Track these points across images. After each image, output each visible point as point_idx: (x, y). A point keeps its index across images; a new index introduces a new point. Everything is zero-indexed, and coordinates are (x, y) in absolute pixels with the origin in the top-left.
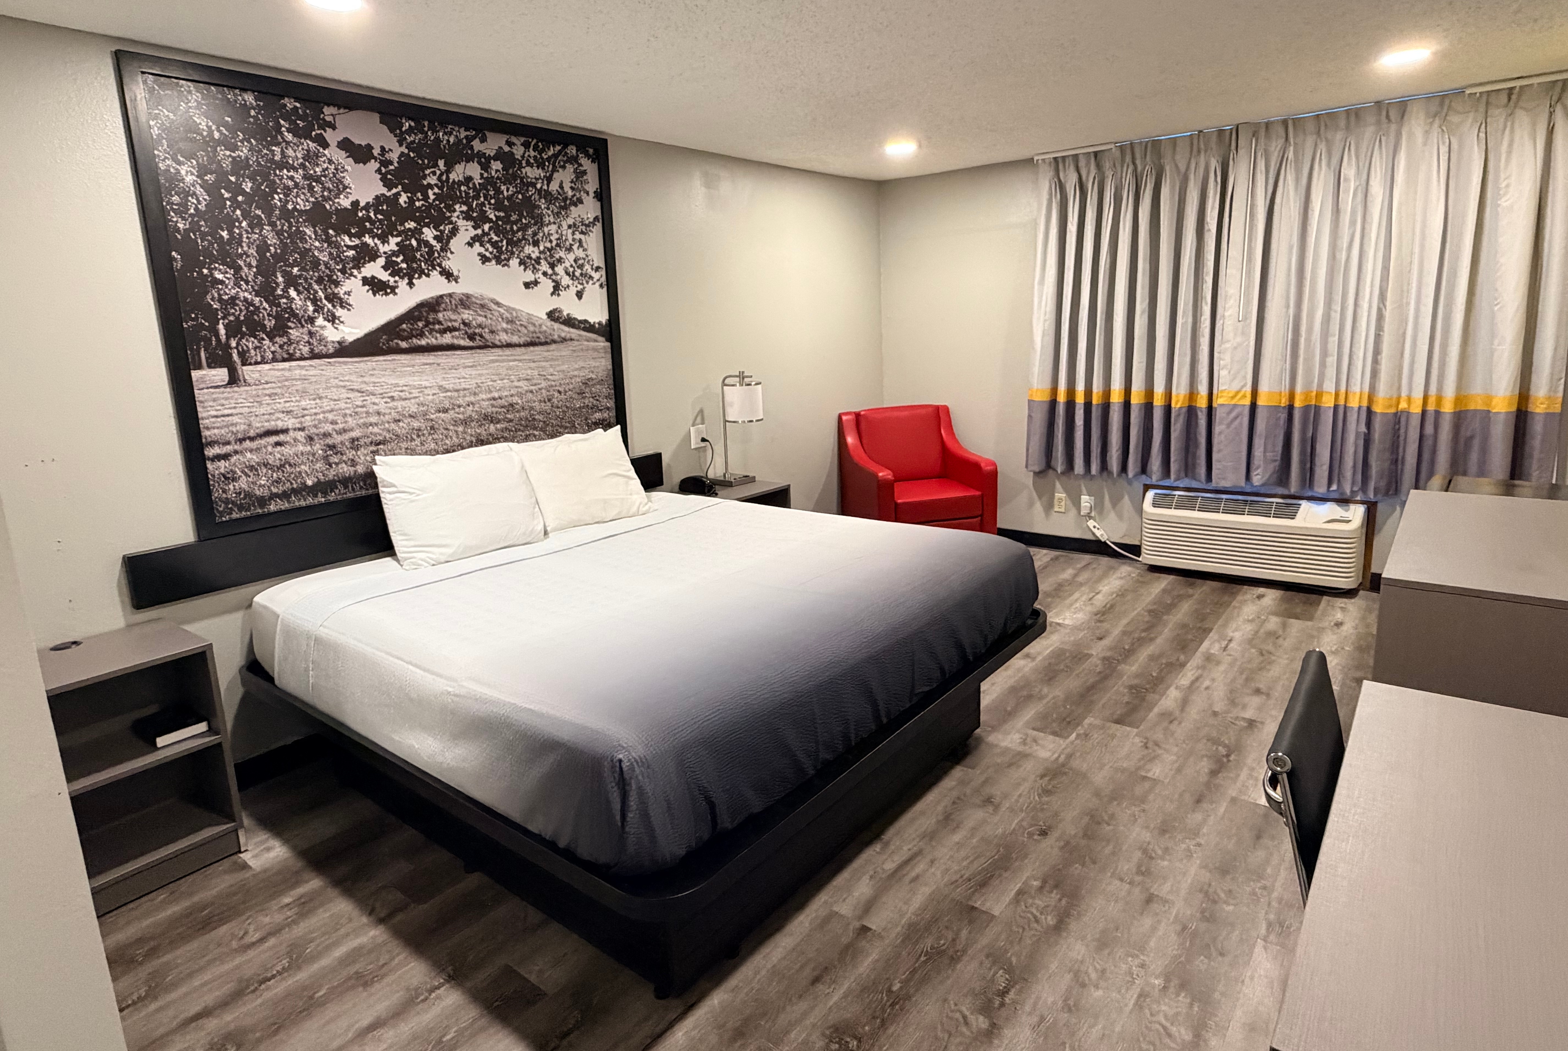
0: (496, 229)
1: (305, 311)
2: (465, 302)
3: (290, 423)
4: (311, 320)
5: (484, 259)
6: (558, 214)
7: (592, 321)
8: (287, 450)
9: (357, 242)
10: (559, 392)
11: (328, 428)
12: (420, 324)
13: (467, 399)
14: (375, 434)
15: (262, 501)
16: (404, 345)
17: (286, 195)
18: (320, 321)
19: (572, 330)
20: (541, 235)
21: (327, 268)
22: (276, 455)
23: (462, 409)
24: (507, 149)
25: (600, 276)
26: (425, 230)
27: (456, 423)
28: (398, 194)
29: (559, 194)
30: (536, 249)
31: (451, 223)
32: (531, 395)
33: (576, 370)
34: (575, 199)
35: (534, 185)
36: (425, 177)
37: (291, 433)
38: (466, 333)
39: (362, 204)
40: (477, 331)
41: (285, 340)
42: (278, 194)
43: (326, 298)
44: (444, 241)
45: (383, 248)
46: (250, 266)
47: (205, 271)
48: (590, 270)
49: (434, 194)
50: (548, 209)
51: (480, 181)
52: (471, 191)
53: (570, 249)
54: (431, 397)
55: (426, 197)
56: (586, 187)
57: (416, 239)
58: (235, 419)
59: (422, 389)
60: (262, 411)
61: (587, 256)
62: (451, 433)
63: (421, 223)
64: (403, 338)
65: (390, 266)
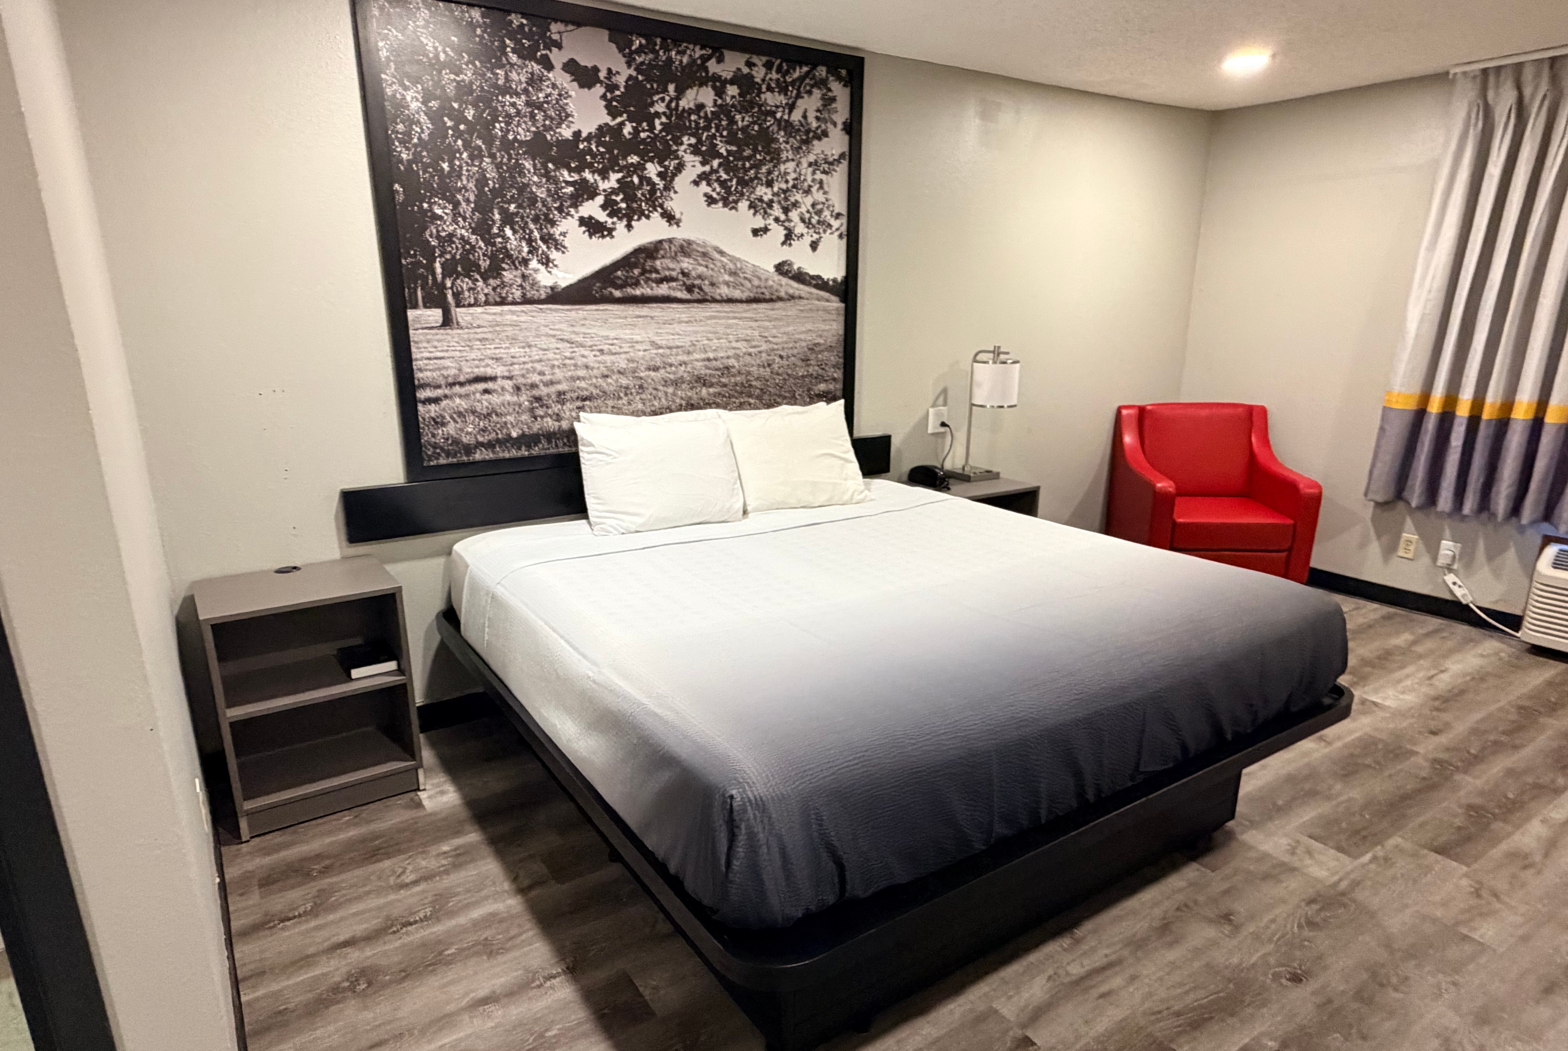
0: (726, 165)
1: (520, 252)
2: (685, 249)
3: (499, 370)
4: (525, 262)
5: (711, 201)
6: (797, 150)
7: (825, 277)
8: (495, 399)
9: (576, 177)
10: (781, 357)
11: (536, 378)
12: (636, 272)
13: (680, 358)
14: (582, 389)
15: (469, 449)
16: (617, 294)
17: (508, 124)
18: (534, 264)
19: (802, 286)
20: (776, 173)
21: (544, 205)
22: (484, 403)
23: (673, 368)
24: (746, 70)
25: (838, 224)
26: (649, 165)
27: (666, 382)
28: (622, 124)
29: (802, 125)
30: (769, 191)
31: (677, 157)
32: (748, 358)
33: (801, 333)
34: (819, 131)
35: (772, 114)
36: (652, 104)
37: (500, 382)
38: (684, 284)
39: (584, 135)
40: (697, 282)
41: (498, 282)
42: (500, 122)
43: (542, 239)
44: (668, 178)
45: (604, 185)
46: (468, 201)
47: (425, 205)
48: (829, 217)
49: (662, 124)
50: (787, 143)
51: (713, 109)
52: (701, 121)
53: (808, 192)
54: (641, 353)
55: (652, 128)
56: (835, 117)
57: (639, 176)
58: (447, 363)
59: (633, 343)
60: (473, 355)
61: (827, 200)
62: (660, 394)
63: (645, 157)
64: (617, 287)
65: (608, 205)
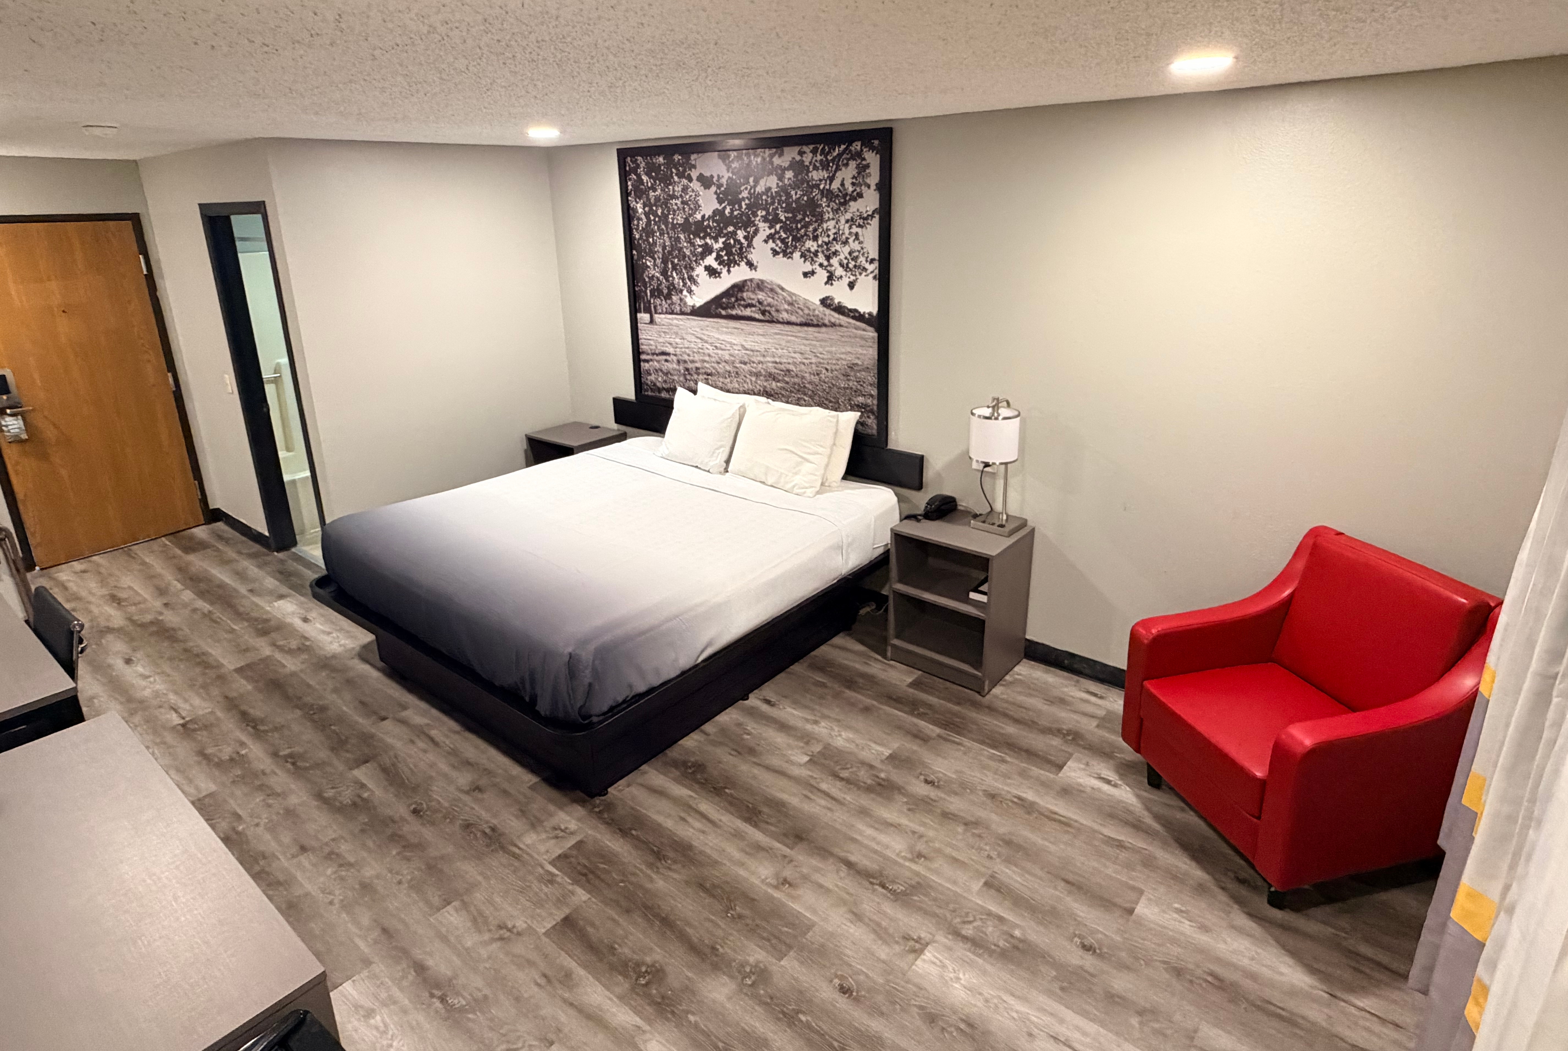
0: (785, 228)
1: (679, 286)
2: (760, 286)
3: (670, 350)
4: (681, 291)
5: (775, 253)
6: (836, 211)
7: (862, 311)
8: (670, 365)
9: (703, 242)
10: (827, 370)
11: (686, 357)
12: (733, 299)
13: (759, 358)
15: (660, 390)
16: (723, 313)
17: (674, 215)
18: (685, 293)
19: (841, 317)
20: (820, 230)
21: (689, 259)
22: (666, 367)
23: (755, 365)
24: (798, 158)
25: (872, 267)
26: (739, 232)
27: (751, 373)
28: (725, 208)
29: (840, 191)
30: (815, 244)
31: (755, 225)
32: (803, 366)
33: (843, 353)
34: (855, 193)
35: (817, 186)
36: (741, 192)
37: (672, 356)
38: (760, 309)
39: (707, 217)
40: (767, 308)
41: (671, 302)
42: (671, 214)
43: (688, 278)
44: (749, 238)
45: (716, 246)
46: (659, 258)
47: (644, 261)
48: (864, 262)
49: (746, 204)
50: (828, 206)
51: (776, 190)
52: (769, 199)
53: (845, 243)
54: (737, 352)
55: (740, 207)
56: (868, 181)
57: (734, 239)
58: (652, 342)
59: (732, 345)
60: (661, 340)
61: (862, 248)
62: (748, 380)
63: (737, 228)
64: (724, 309)
65: (718, 258)
